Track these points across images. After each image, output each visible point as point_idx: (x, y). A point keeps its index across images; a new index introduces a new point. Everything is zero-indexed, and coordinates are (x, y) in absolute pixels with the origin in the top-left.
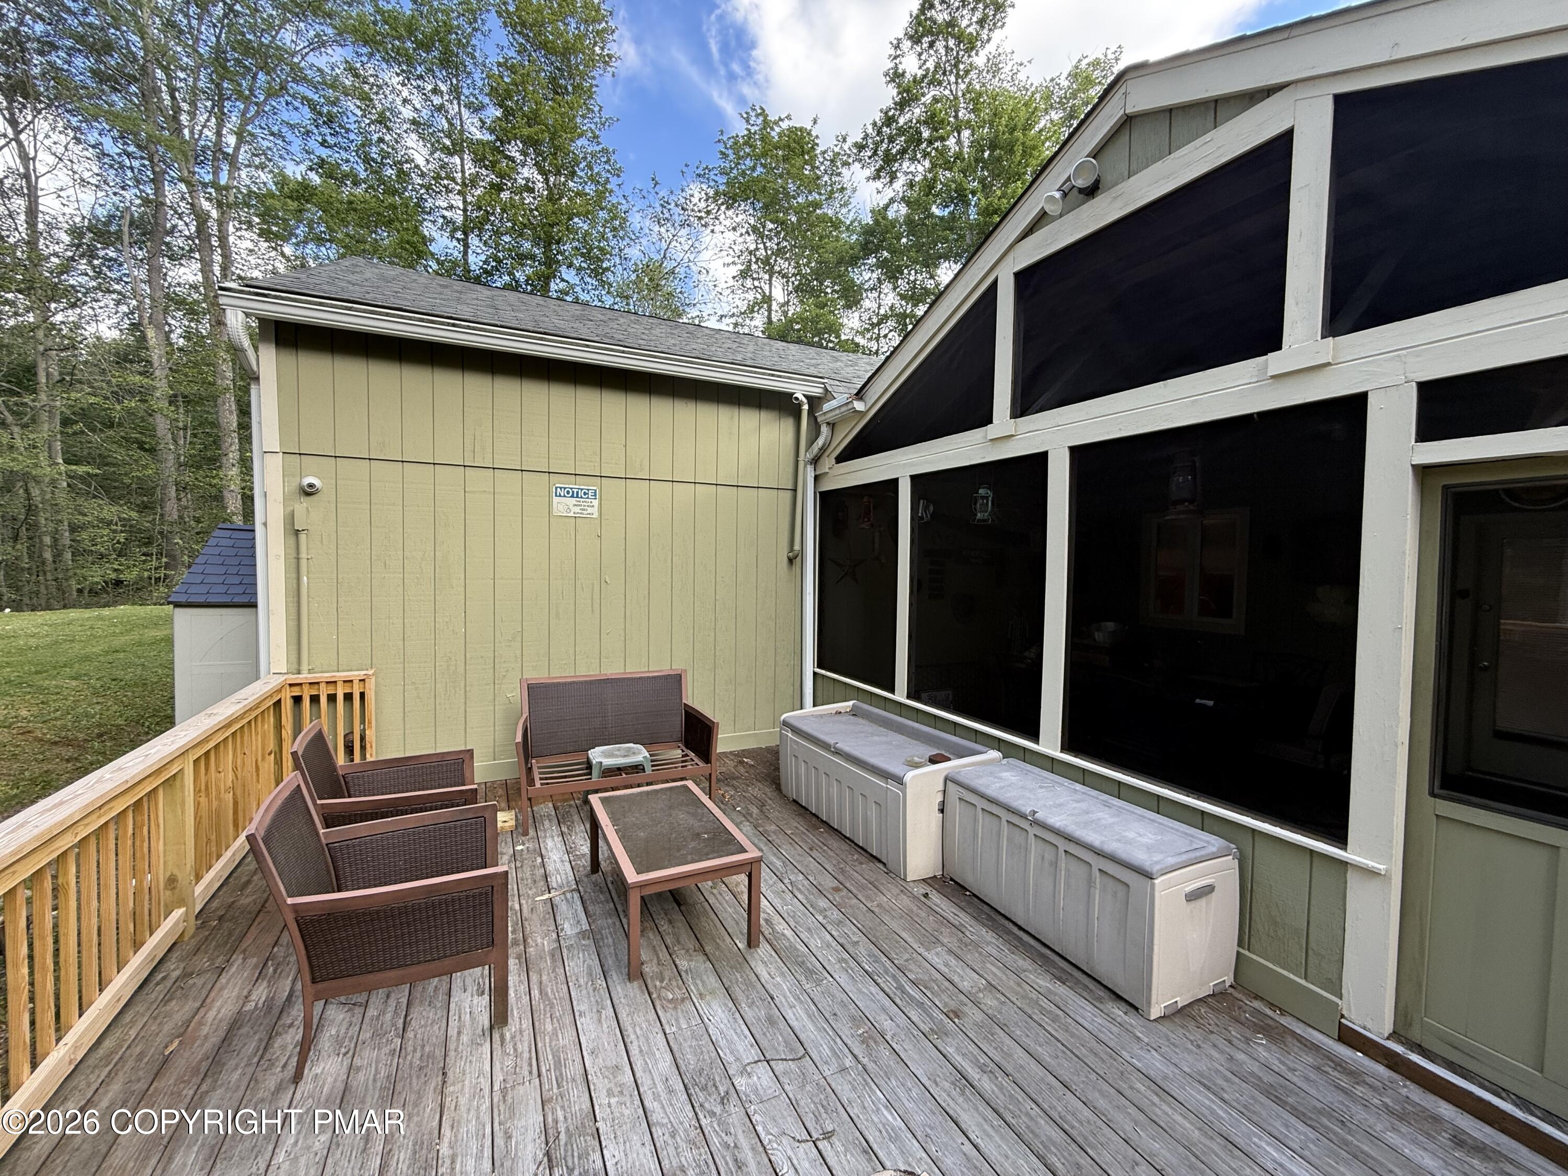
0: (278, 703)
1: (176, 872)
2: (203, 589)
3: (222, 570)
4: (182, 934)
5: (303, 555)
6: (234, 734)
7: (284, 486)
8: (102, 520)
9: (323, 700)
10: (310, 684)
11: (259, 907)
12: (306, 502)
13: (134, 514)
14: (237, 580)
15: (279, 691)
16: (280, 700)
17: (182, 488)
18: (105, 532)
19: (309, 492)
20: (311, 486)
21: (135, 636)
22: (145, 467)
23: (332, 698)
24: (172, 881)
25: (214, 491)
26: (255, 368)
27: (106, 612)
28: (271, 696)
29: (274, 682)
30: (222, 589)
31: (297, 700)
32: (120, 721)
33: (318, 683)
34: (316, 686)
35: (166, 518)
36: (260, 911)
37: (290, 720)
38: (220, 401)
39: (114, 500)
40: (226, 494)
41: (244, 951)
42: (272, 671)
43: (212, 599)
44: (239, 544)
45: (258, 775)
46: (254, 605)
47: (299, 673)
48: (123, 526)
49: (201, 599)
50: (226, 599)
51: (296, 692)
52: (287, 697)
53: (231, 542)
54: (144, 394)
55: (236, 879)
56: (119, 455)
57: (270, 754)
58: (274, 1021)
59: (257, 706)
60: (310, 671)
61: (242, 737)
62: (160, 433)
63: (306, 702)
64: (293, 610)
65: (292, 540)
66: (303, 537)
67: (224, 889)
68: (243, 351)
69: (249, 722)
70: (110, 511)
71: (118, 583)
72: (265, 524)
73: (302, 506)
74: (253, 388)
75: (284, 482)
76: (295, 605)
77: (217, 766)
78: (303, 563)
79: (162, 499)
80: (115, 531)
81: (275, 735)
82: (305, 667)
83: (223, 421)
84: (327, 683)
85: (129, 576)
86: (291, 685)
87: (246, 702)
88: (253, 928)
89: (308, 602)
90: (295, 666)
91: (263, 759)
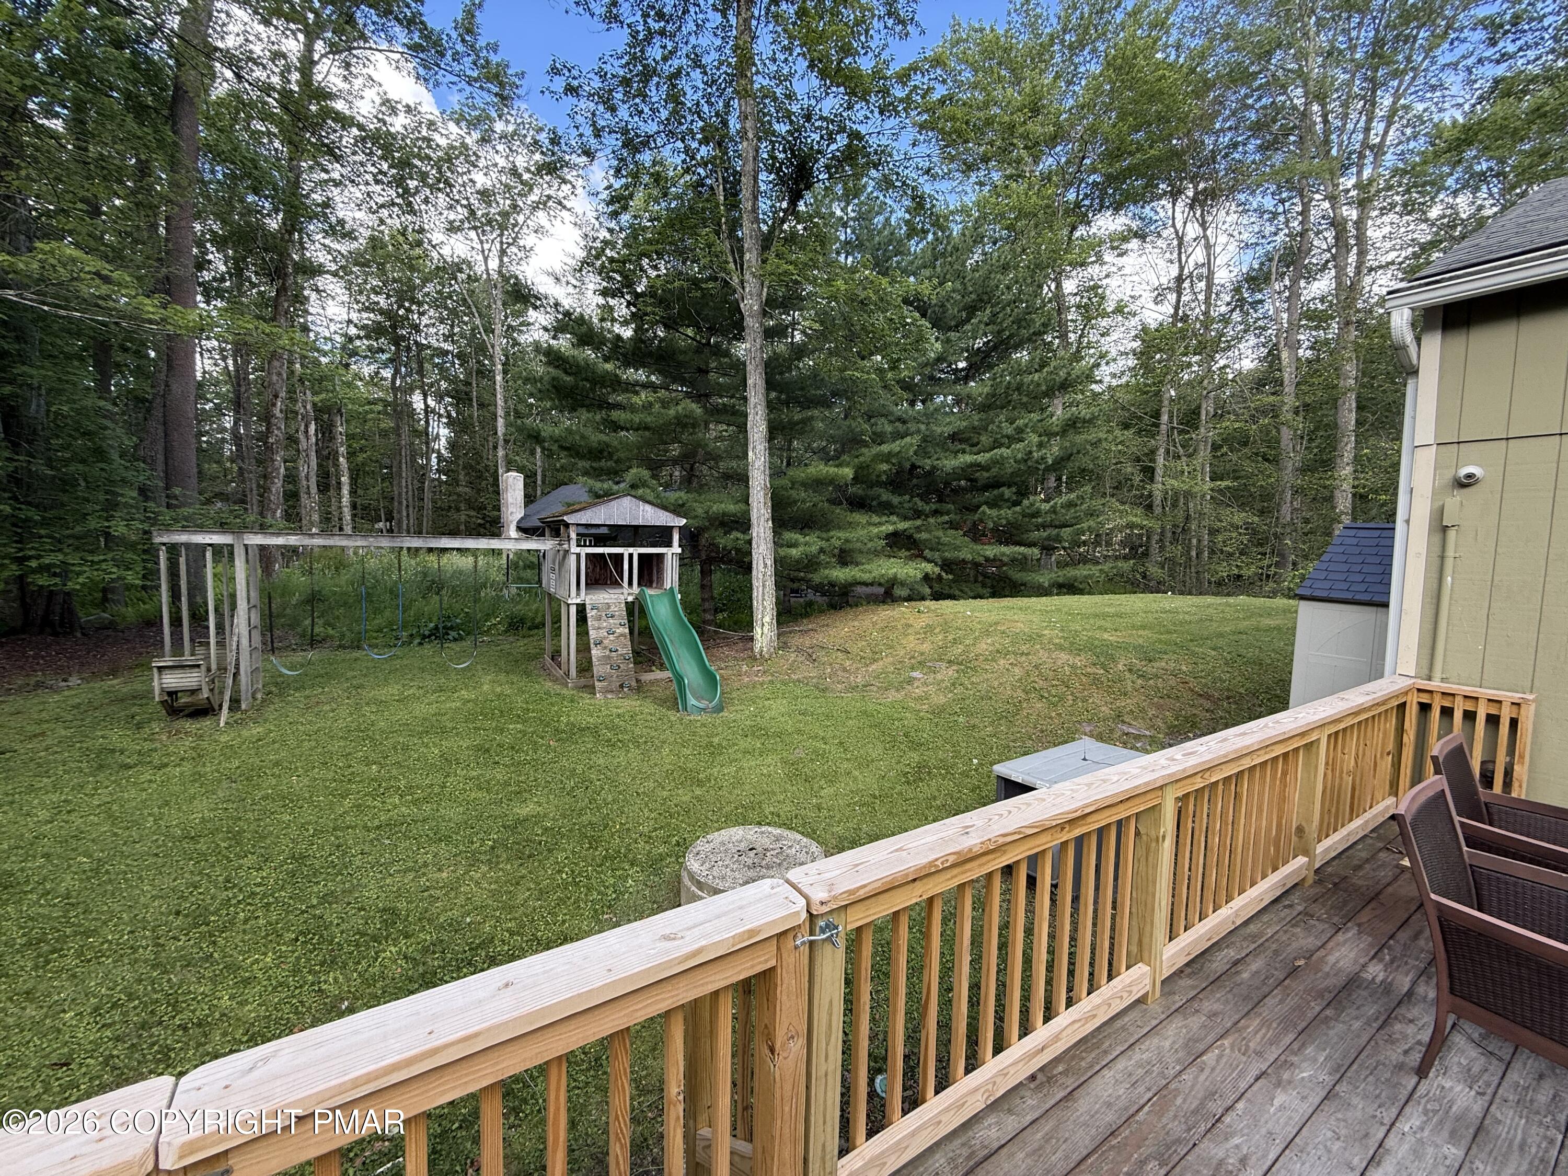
0: (1402, 707)
1: (1304, 824)
2: (1327, 585)
3: (1345, 567)
4: (1303, 879)
5: (1450, 553)
6: (1360, 723)
7: (1434, 480)
8: (1232, 525)
9: (1458, 715)
10: (1443, 693)
11: (1372, 895)
12: (1459, 495)
13: (1256, 519)
14: (1359, 578)
15: (1406, 693)
16: (1405, 703)
17: (1296, 492)
18: (1234, 535)
19: (1465, 483)
20: (1470, 476)
21: (1253, 622)
22: (1269, 476)
23: (1470, 716)
24: (1300, 830)
25: (1326, 493)
26: (1415, 362)
27: (1231, 600)
28: (1397, 696)
29: (1402, 684)
30: (1345, 586)
31: (1425, 708)
32: (1242, 691)
33: (1453, 695)
34: (1451, 698)
35: (1281, 520)
36: (1373, 899)
37: (1414, 727)
38: (1340, 402)
39: (1242, 506)
40: (1337, 493)
41: (1359, 925)
42: (1398, 671)
43: (1334, 595)
44: (1364, 542)
45: (1375, 770)
46: (1386, 605)
47: (1430, 680)
48: (1246, 529)
49: (1324, 594)
50: (1349, 596)
51: (1425, 699)
52: (1413, 702)
53: (1355, 541)
54: (1274, 411)
55: (1348, 857)
56: (1249, 467)
57: (1388, 754)
58: (1393, 1006)
59: (1384, 703)
60: (1443, 680)
61: (1366, 728)
62: (1283, 445)
63: (1436, 713)
64: (1430, 613)
65: (1437, 538)
66: (1452, 534)
67: (1337, 861)
68: (1404, 347)
69: (1373, 717)
70: (1239, 517)
71: (1239, 577)
72: (1408, 522)
73: (1454, 501)
74: (1411, 383)
75: (1435, 475)
76: (1433, 606)
77: (1343, 747)
78: (1449, 563)
79: (1279, 504)
80: (1240, 534)
81: (1395, 738)
82: (1437, 674)
83: (1341, 421)
84: (1465, 697)
85: (1249, 572)
86: (1419, 690)
87: (1375, 696)
88: (1367, 909)
89: (1450, 604)
90: (1426, 671)
91: (1382, 757)
